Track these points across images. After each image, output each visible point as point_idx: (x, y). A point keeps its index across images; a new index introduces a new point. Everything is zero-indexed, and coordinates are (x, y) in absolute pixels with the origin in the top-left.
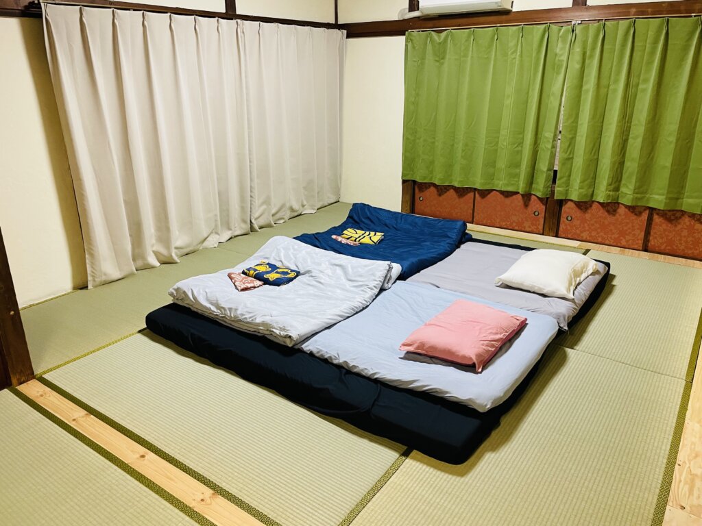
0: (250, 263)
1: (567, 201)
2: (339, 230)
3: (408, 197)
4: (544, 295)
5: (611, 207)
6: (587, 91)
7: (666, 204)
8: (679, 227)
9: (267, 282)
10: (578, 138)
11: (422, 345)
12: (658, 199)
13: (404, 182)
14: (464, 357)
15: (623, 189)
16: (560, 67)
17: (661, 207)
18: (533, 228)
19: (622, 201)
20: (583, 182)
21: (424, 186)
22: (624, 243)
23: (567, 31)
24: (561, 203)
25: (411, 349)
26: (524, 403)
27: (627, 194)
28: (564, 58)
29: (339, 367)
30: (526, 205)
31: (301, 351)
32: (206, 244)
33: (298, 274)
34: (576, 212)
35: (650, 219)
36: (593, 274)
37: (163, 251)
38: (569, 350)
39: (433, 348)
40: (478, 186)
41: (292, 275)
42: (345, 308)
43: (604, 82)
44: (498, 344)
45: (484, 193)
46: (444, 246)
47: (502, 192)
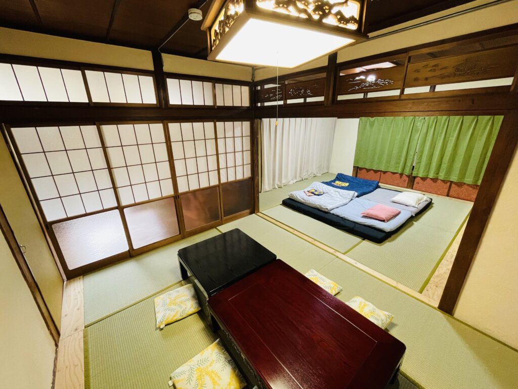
0: (309, 189)
1: (417, 177)
2: (334, 181)
3: (355, 172)
4: (406, 206)
5: (435, 180)
6: (428, 139)
7: (457, 180)
8: (462, 189)
9: (315, 194)
10: (423, 155)
11: (368, 214)
12: (454, 178)
13: (354, 167)
14: (381, 218)
15: (440, 174)
16: (418, 131)
17: (455, 181)
18: (403, 186)
19: (439, 178)
20: (424, 170)
21: (361, 169)
22: (439, 193)
23: (422, 119)
24: (415, 178)
25: (364, 215)
26: (399, 233)
27: (442, 176)
28: (420, 128)
29: (342, 218)
30: (401, 177)
31: (329, 213)
32: (290, 183)
33: (324, 193)
34: (421, 181)
35: (450, 185)
36: (425, 201)
37: (279, 184)
38: (414, 222)
39: (371, 215)
40: (382, 170)
41: (322, 193)
42: (341, 203)
43: (435, 136)
44: (392, 216)
45: (385, 172)
46: (371, 189)
47: (392, 173)
